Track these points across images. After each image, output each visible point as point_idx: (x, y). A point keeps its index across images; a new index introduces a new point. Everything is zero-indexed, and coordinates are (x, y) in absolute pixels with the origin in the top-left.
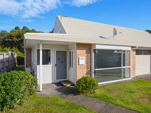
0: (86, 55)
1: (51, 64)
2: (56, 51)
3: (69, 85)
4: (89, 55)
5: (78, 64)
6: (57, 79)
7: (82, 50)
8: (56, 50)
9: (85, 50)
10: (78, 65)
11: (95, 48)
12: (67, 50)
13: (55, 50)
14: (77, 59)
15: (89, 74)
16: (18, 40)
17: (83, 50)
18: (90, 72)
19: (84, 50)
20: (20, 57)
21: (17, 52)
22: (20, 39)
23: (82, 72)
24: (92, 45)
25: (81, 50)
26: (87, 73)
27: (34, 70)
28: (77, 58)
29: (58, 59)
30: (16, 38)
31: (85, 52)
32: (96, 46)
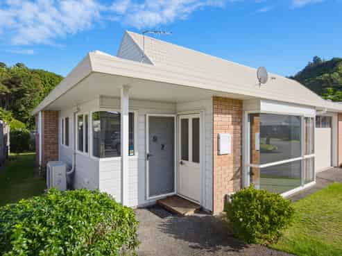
0: (232, 127)
1: (137, 154)
2: (150, 117)
3: (191, 213)
4: (239, 127)
5: (216, 152)
6: (150, 195)
7: (225, 114)
8: (148, 115)
9: (230, 116)
10: (216, 156)
11: (260, 109)
12: (175, 116)
13: (145, 115)
14: (215, 140)
15: (238, 177)
16: (8, 91)
17: (227, 116)
18: (239, 173)
19: (229, 114)
20: (19, 132)
21: (10, 120)
22: (15, 89)
23: (225, 173)
24: (244, 102)
25: (223, 116)
26: (234, 176)
27: (74, 171)
28: (215, 136)
29: (154, 139)
30: (5, 87)
31: (231, 119)
32: (260, 105)
